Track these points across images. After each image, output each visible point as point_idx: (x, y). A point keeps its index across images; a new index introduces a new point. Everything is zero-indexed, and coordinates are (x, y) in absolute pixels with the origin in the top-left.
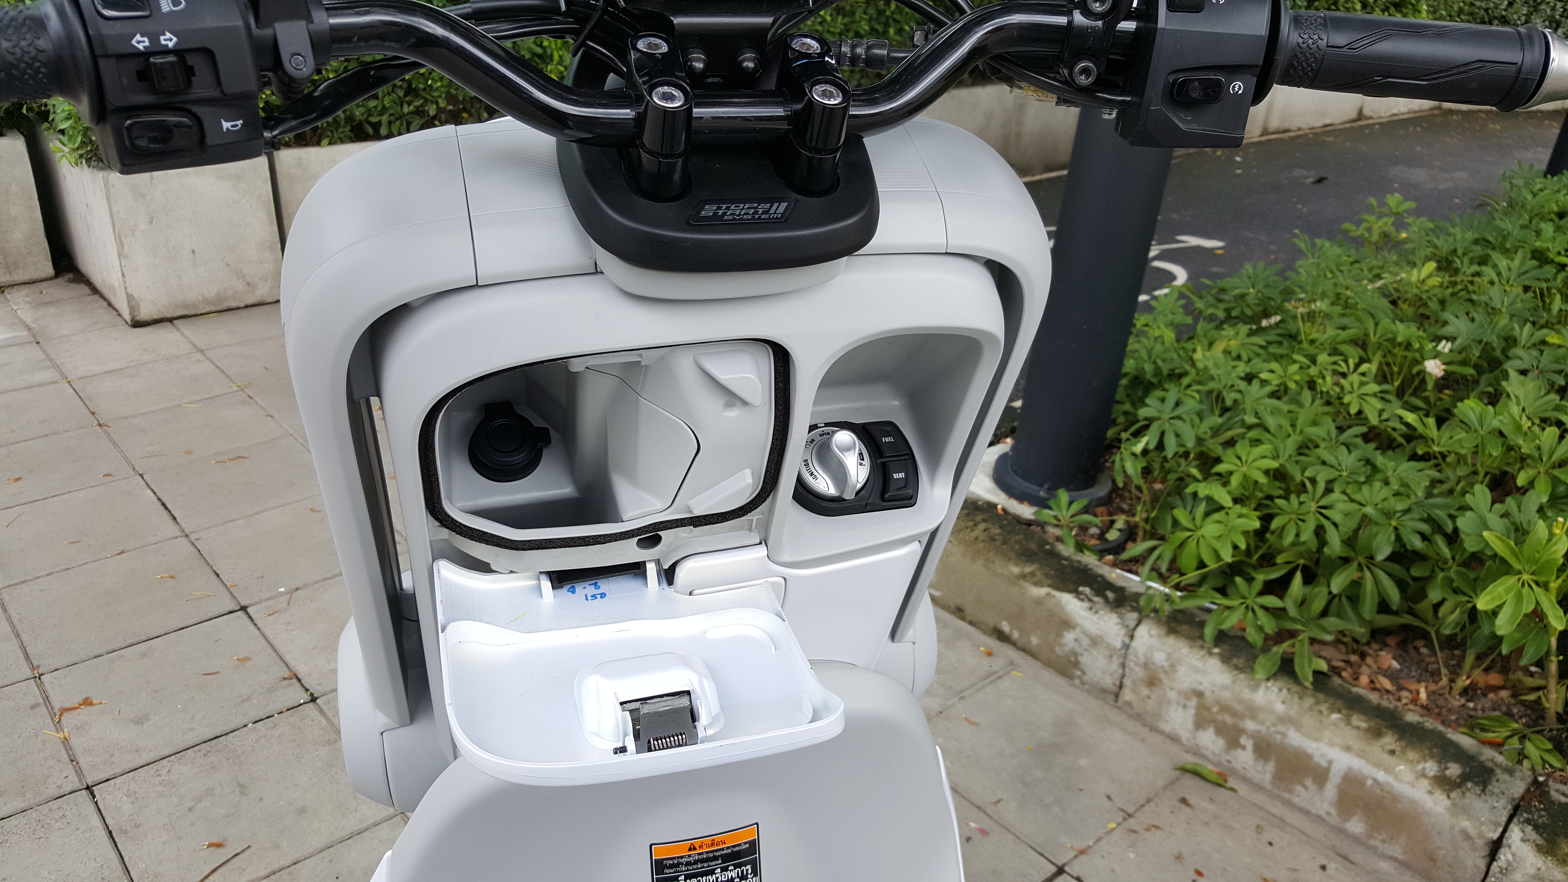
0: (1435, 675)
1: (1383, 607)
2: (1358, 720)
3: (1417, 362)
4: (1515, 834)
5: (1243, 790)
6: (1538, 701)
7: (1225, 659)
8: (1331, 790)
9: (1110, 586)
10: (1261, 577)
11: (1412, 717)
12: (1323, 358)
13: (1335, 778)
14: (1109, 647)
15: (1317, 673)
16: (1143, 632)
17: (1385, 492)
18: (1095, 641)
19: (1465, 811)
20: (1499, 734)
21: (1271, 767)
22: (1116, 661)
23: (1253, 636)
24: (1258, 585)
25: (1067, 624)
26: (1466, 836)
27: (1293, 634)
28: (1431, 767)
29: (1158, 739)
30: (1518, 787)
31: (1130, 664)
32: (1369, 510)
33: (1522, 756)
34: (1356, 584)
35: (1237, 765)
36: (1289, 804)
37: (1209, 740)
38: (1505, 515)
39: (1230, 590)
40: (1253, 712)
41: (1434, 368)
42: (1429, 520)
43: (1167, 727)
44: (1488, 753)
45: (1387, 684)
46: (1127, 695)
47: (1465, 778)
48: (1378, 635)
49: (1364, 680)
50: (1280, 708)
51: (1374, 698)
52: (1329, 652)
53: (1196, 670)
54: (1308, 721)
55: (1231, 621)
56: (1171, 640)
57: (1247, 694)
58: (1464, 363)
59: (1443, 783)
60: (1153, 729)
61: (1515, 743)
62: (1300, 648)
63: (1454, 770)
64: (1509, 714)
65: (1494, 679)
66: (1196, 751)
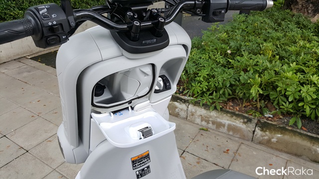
0: (239, 105)
1: (229, 95)
2: (229, 115)
3: (226, 51)
4: (257, 129)
5: (211, 131)
6: (256, 106)
7: (205, 109)
8: (226, 128)
9: (183, 99)
10: (208, 93)
11: (237, 113)
12: (211, 53)
13: (226, 126)
14: (184, 110)
15: (221, 108)
16: (190, 106)
17: (227, 75)
18: (181, 110)
19: (248, 127)
20: (251, 113)
21: (215, 126)
22: (186, 112)
23: (208, 103)
24: (208, 95)
25: (176, 108)
26: (249, 131)
27: (215, 102)
28: (242, 120)
29: (195, 125)
30: (256, 121)
31: (188, 112)
32: (225, 78)
33: (255, 116)
34: (224, 91)
35: (209, 127)
36: (219, 132)
37: (204, 123)
38: (247, 76)
39: (203, 96)
40: (211, 117)
41: (229, 52)
42: (235, 79)
43: (196, 123)
44: (250, 116)
45: (232, 108)
46: (188, 118)
47: (247, 121)
48: (229, 100)
49: (228, 108)
50: (215, 115)
51: (230, 110)
52: (221, 104)
53: (200, 111)
54: (220, 116)
55: (205, 102)
56: (195, 107)
57: (209, 114)
58: (234, 50)
59: (244, 123)
60: (194, 123)
61: (254, 114)
62: (217, 104)
63: (246, 120)
64: (252, 109)
65: (249, 104)
66: (202, 126)
